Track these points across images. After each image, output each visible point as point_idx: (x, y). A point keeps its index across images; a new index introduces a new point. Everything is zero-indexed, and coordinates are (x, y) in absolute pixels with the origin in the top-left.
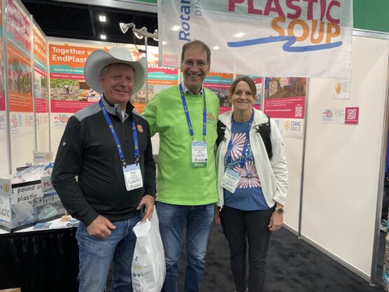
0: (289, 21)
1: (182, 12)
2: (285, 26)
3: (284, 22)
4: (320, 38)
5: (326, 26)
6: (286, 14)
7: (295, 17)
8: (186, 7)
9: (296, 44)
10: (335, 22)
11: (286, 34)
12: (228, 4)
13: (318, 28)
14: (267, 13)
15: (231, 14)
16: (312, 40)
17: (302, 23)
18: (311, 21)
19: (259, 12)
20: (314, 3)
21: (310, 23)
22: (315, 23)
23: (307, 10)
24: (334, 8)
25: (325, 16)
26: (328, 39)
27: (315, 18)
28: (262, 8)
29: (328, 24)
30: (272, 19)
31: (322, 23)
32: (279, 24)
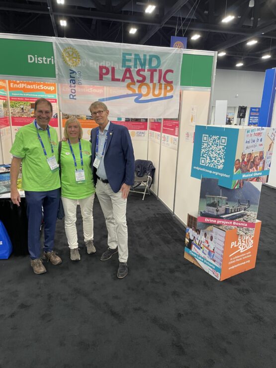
0: (138, 84)
1: (71, 83)
2: (136, 88)
3: (135, 85)
4: (160, 94)
5: (163, 86)
6: (135, 80)
7: (142, 81)
8: (73, 80)
9: (143, 98)
10: (169, 83)
11: (137, 92)
12: (99, 76)
13: (158, 87)
14: (123, 80)
15: (101, 82)
16: (154, 95)
17: (147, 85)
18: (152, 83)
19: (118, 80)
20: (154, 73)
22: (155, 85)
23: (149, 77)
24: (169, 74)
25: (162, 80)
26: (165, 94)
27: (155, 82)
28: (121, 78)
29: (165, 84)
30: (127, 84)
31: (161, 84)
32: (131, 86)
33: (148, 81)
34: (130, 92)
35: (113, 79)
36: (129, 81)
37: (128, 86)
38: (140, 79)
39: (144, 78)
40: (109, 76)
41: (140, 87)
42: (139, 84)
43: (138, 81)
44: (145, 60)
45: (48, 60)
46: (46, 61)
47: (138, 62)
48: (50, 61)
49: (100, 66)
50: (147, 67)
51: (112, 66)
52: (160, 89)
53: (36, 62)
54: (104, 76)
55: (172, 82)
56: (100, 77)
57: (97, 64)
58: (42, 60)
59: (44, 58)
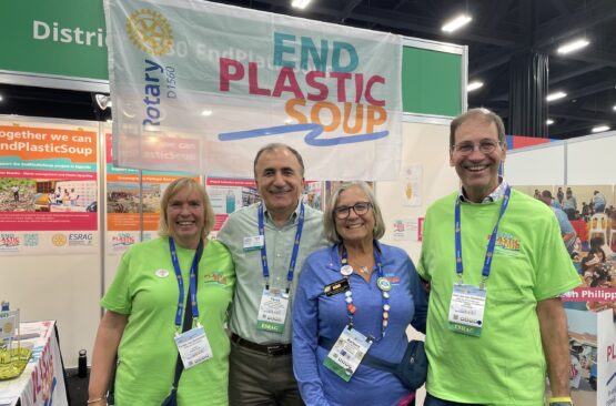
1: (147, 92)
2: (306, 110)
3: (304, 104)
5: (365, 110)
6: (306, 96)
7: (321, 97)
9: (323, 136)
10: (378, 104)
11: (309, 121)
13: (353, 113)
15: (224, 94)
16: (346, 128)
18: (342, 103)
19: (266, 92)
21: (341, 106)
22: (348, 106)
23: (336, 88)
24: (377, 85)
25: (363, 96)
26: (370, 128)
27: (348, 99)
28: (272, 87)
29: (369, 107)
30: (285, 101)
31: (360, 107)
32: (297, 108)
33: (332, 97)
35: (254, 90)
36: (291, 95)
37: (290, 109)
38: (316, 92)
39: (325, 91)
40: (245, 82)
41: (315, 112)
42: (313, 103)
43: (311, 97)
44: (325, 51)
45: (89, 36)
46: (83, 37)
47: (310, 56)
48: (94, 40)
49: (221, 60)
50: (329, 68)
51: (251, 60)
52: (360, 116)
53: (56, 38)
54: (231, 81)
55: (382, 103)
56: (222, 83)
57: (214, 55)
58: (73, 35)
59: (78, 32)
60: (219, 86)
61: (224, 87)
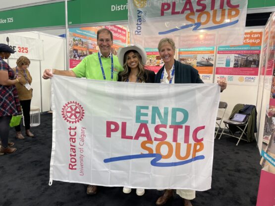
0: (197, 14)
2: (195, 17)
3: (194, 15)
4: (222, 21)
5: (227, 12)
6: (195, 10)
7: (202, 10)
8: (139, 19)
9: (201, 27)
11: (196, 22)
14: (183, 12)
15: (162, 17)
16: (215, 21)
17: (207, 13)
18: (212, 11)
19: (178, 13)
22: (216, 11)
25: (225, 5)
27: (215, 8)
28: (181, 10)
30: (186, 15)
31: (223, 10)
32: (191, 17)
33: (208, 9)
34: (190, 23)
35: (174, 13)
36: (189, 12)
37: (188, 18)
38: (200, 8)
39: (204, 7)
40: (170, 11)
41: (199, 17)
42: (199, 13)
43: (198, 11)
45: (124, 6)
46: (123, 7)
48: (126, 7)
51: (174, 1)
54: (165, 12)
55: (238, 6)
58: (120, 7)
59: (122, 6)
60: (160, 14)
61: (162, 14)
